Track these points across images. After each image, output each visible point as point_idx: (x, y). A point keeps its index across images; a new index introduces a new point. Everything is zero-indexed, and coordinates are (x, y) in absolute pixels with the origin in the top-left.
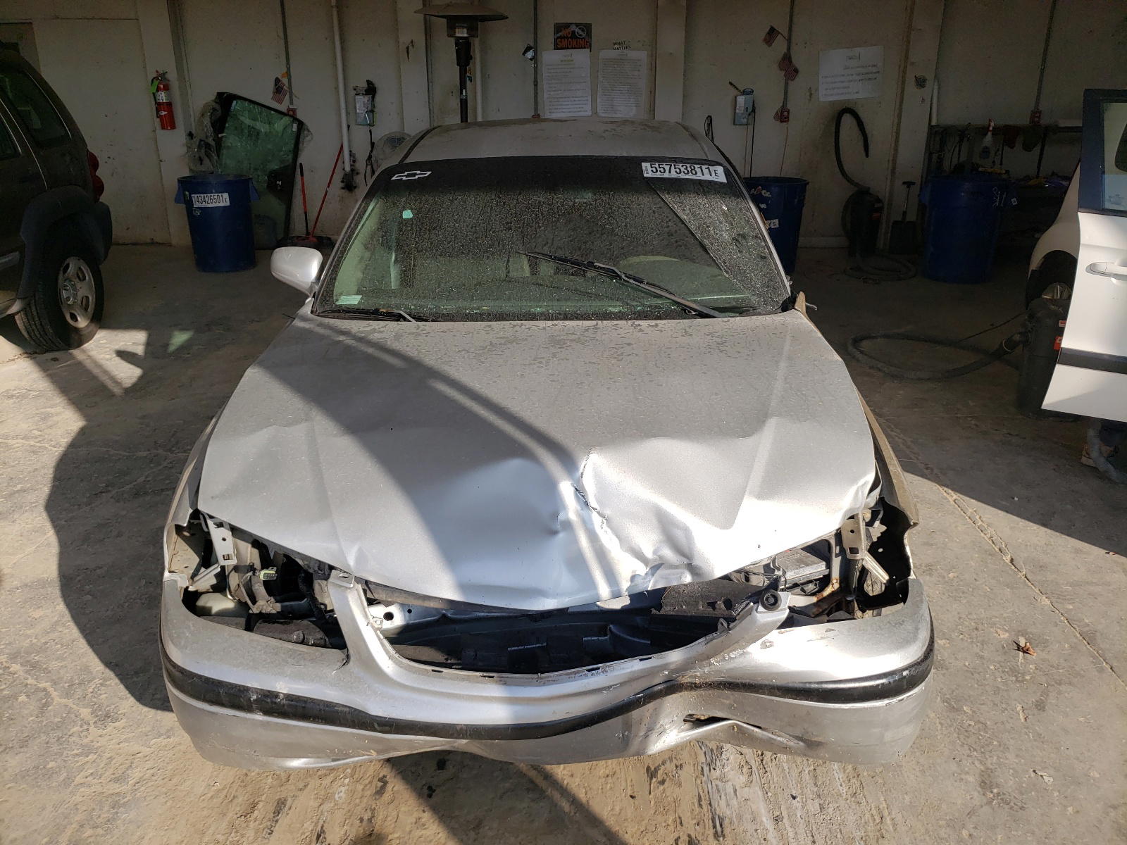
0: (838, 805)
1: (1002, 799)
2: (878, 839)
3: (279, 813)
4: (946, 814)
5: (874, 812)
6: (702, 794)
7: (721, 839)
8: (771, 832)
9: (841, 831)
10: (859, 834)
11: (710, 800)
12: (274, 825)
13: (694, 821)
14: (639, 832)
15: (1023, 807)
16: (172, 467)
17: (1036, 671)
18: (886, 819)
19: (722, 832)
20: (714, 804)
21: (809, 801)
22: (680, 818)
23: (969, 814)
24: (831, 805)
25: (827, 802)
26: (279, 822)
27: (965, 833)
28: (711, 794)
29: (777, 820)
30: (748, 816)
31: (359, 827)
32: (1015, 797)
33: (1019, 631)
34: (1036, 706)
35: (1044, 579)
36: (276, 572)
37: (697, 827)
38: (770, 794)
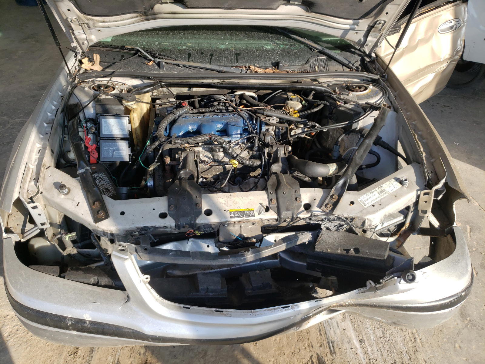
0: (391, 332)
1: (472, 324)
2: (415, 352)
3: (93, 351)
4: (447, 335)
5: (411, 335)
6: (321, 328)
7: (334, 355)
8: (359, 350)
9: (395, 348)
10: (404, 349)
11: (325, 331)
12: (90, 359)
13: (319, 345)
14: (291, 354)
15: (483, 328)
16: (13, 128)
17: (478, 245)
18: (417, 340)
19: (334, 351)
20: (328, 333)
21: (377, 330)
22: (311, 343)
23: (457, 334)
24: (388, 332)
25: (385, 330)
26: (94, 357)
27: (457, 345)
28: (325, 327)
29: (361, 341)
30: (346, 340)
31: (139, 358)
32: (478, 322)
33: (466, 222)
34: (480, 266)
35: (473, 190)
36: (76, 235)
37: (321, 348)
38: (356, 326)
